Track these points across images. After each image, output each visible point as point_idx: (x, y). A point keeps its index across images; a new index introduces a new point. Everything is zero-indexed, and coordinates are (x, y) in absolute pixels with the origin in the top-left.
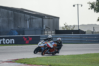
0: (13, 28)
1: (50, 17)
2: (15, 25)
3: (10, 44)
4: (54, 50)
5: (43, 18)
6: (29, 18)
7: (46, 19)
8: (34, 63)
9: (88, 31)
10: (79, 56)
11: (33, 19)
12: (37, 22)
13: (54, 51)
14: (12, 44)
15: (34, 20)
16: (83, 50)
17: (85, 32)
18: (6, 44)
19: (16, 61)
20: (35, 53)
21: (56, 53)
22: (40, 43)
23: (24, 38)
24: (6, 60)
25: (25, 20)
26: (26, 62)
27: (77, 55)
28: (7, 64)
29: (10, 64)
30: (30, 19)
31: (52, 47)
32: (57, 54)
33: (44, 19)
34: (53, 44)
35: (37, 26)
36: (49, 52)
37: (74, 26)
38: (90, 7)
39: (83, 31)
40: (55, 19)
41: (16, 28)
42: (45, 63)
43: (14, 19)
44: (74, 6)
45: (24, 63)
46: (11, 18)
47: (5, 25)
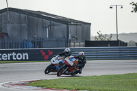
0: (26, 38)
1: (77, 23)
2: (29, 34)
3: (22, 60)
4: (74, 69)
5: (68, 25)
7: (72, 26)
8: (56, 86)
9: (130, 42)
10: (118, 76)
11: (54, 25)
12: (59, 30)
13: (74, 71)
14: (26, 60)
15: (55, 27)
16: (124, 68)
17: (126, 44)
18: (17, 60)
19: (30, 83)
20: (46, 73)
21: (76, 73)
22: (54, 59)
23: (42, 51)
24: (17, 82)
25: (43, 27)
26: (45, 84)
27: (115, 76)
28: (19, 87)
29: (22, 87)
30: (50, 25)
31: (72, 64)
32: (78, 74)
34: (74, 60)
35: (60, 35)
36: (67, 72)
37: (111, 36)
38: (133, 10)
39: (124, 43)
40: (85, 26)
41: (31, 39)
42: (71, 87)
43: (29, 26)
44: (111, 8)
46: (24, 25)
47: (16, 34)
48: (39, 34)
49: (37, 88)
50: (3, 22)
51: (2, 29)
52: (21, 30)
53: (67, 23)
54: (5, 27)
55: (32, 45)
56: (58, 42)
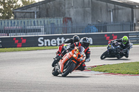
0: (90, 22)
2: (93, 19)
6: (113, 8)
7: (137, 10)
8: (118, 71)
11: (118, 9)
12: (124, 14)
15: (120, 11)
19: (93, 68)
23: (106, 36)
25: (107, 11)
26: (107, 69)
30: (115, 9)
33: (134, 10)
35: (125, 19)
41: (95, 23)
42: (134, 71)
43: (93, 10)
45: (104, 72)
46: (88, 9)
47: (79, 18)
48: (103, 18)
49: (98, 73)
50: (67, 6)
51: (65, 13)
52: (85, 14)
53: (132, 6)
54: (68, 12)
55: (96, 29)
56: (123, 25)
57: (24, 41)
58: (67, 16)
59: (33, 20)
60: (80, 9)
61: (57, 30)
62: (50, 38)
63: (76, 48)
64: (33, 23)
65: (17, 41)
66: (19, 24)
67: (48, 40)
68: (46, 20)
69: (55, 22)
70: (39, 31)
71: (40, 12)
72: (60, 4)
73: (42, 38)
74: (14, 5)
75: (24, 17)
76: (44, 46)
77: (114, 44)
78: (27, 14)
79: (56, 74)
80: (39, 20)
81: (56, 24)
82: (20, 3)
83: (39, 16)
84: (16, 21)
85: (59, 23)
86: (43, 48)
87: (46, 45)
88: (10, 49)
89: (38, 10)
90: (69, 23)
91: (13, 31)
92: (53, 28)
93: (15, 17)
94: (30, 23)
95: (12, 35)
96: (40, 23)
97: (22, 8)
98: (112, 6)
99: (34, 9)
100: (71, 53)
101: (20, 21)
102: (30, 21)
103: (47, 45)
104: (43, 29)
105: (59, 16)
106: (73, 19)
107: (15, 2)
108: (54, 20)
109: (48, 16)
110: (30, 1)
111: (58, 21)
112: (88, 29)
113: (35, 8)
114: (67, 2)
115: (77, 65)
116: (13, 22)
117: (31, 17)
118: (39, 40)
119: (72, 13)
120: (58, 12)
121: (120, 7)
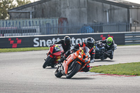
0: (86, 23)
1: (138, 6)
2: (89, 19)
6: (109, 8)
7: (133, 10)
8: (114, 72)
11: (114, 9)
12: (120, 14)
15: (116, 11)
23: (102, 36)
25: (103, 11)
30: (111, 9)
33: (130, 10)
35: (121, 19)
41: (91, 23)
43: (88, 10)
45: (100, 72)
46: (84, 9)
47: (75, 19)
48: (99, 18)
49: (94, 74)
50: (62, 6)
51: (61, 14)
52: (80, 15)
53: (128, 6)
54: (64, 12)
55: (92, 30)
56: (118, 26)
57: (19, 41)
58: (63, 16)
59: (28, 21)
60: (76, 10)
61: (52, 30)
62: (46, 39)
63: (81, 48)
64: (28, 24)
65: (12, 42)
66: (14, 25)
67: (44, 41)
68: (41, 21)
69: (51, 22)
70: (34, 31)
71: (36, 13)
72: (56, 4)
73: (38, 39)
74: (10, 5)
75: (20, 17)
76: (39, 46)
77: (98, 45)
78: (23, 14)
79: (59, 75)
80: (35, 20)
81: (51, 24)
82: (15, 3)
83: (35, 17)
84: (11, 21)
85: (55, 23)
86: (38, 48)
87: (41, 45)
88: (6, 49)
89: (33, 10)
90: (65, 23)
91: (9, 32)
92: (49, 29)
93: (11, 18)
94: (25, 24)
95: (7, 36)
96: (36, 23)
97: (17, 8)
98: (108, 6)
99: (29, 10)
100: (75, 53)
101: (15, 21)
102: (25, 21)
103: (43, 46)
104: (38, 29)
105: (55, 16)
106: (68, 19)
107: (10, 2)
108: (49, 21)
109: (43, 16)
110: (26, 1)
111: (54, 21)
112: (83, 29)
113: (30, 8)
114: (62, 2)
115: (82, 66)
116: (8, 22)
117: (26, 18)
118: (35, 41)
119: (68, 13)
120: (54, 12)
121: (115, 7)
